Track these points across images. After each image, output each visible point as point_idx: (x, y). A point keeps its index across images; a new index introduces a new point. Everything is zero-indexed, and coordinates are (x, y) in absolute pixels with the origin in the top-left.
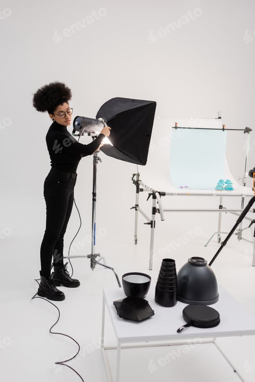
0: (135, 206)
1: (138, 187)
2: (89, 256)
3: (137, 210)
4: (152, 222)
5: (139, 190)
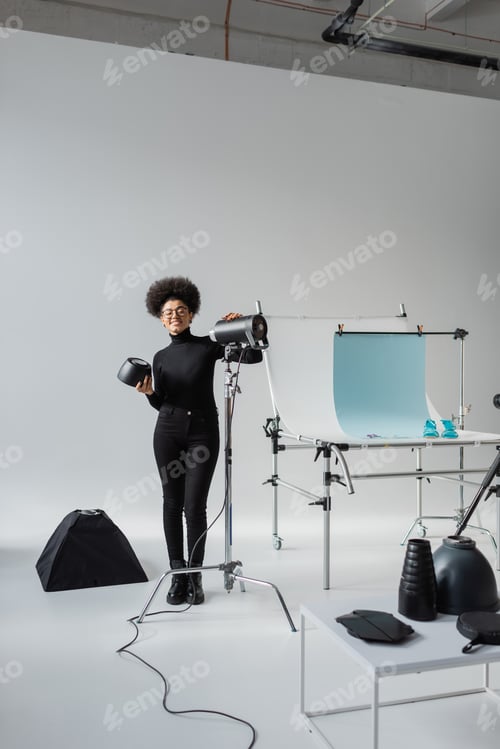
0: (270, 478)
1: (275, 443)
2: (222, 567)
3: (275, 485)
4: (326, 499)
5: (277, 448)
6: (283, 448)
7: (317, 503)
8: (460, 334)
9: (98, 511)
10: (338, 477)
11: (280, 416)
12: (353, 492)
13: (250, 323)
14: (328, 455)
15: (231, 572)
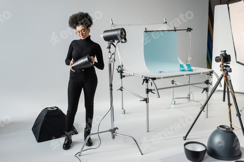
0: (120, 88)
1: (121, 75)
2: (110, 131)
3: (122, 90)
4: (147, 99)
5: (122, 77)
6: (124, 76)
7: (143, 100)
8: (189, 30)
9: (55, 107)
10: (151, 90)
11: (123, 64)
12: (159, 97)
13: (119, 32)
14: (147, 82)
15: (114, 132)
